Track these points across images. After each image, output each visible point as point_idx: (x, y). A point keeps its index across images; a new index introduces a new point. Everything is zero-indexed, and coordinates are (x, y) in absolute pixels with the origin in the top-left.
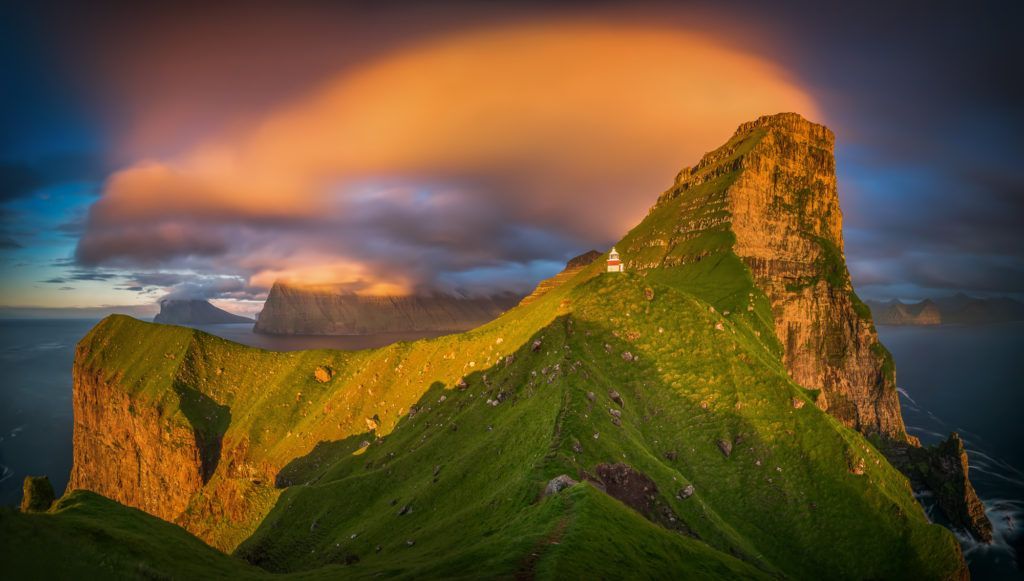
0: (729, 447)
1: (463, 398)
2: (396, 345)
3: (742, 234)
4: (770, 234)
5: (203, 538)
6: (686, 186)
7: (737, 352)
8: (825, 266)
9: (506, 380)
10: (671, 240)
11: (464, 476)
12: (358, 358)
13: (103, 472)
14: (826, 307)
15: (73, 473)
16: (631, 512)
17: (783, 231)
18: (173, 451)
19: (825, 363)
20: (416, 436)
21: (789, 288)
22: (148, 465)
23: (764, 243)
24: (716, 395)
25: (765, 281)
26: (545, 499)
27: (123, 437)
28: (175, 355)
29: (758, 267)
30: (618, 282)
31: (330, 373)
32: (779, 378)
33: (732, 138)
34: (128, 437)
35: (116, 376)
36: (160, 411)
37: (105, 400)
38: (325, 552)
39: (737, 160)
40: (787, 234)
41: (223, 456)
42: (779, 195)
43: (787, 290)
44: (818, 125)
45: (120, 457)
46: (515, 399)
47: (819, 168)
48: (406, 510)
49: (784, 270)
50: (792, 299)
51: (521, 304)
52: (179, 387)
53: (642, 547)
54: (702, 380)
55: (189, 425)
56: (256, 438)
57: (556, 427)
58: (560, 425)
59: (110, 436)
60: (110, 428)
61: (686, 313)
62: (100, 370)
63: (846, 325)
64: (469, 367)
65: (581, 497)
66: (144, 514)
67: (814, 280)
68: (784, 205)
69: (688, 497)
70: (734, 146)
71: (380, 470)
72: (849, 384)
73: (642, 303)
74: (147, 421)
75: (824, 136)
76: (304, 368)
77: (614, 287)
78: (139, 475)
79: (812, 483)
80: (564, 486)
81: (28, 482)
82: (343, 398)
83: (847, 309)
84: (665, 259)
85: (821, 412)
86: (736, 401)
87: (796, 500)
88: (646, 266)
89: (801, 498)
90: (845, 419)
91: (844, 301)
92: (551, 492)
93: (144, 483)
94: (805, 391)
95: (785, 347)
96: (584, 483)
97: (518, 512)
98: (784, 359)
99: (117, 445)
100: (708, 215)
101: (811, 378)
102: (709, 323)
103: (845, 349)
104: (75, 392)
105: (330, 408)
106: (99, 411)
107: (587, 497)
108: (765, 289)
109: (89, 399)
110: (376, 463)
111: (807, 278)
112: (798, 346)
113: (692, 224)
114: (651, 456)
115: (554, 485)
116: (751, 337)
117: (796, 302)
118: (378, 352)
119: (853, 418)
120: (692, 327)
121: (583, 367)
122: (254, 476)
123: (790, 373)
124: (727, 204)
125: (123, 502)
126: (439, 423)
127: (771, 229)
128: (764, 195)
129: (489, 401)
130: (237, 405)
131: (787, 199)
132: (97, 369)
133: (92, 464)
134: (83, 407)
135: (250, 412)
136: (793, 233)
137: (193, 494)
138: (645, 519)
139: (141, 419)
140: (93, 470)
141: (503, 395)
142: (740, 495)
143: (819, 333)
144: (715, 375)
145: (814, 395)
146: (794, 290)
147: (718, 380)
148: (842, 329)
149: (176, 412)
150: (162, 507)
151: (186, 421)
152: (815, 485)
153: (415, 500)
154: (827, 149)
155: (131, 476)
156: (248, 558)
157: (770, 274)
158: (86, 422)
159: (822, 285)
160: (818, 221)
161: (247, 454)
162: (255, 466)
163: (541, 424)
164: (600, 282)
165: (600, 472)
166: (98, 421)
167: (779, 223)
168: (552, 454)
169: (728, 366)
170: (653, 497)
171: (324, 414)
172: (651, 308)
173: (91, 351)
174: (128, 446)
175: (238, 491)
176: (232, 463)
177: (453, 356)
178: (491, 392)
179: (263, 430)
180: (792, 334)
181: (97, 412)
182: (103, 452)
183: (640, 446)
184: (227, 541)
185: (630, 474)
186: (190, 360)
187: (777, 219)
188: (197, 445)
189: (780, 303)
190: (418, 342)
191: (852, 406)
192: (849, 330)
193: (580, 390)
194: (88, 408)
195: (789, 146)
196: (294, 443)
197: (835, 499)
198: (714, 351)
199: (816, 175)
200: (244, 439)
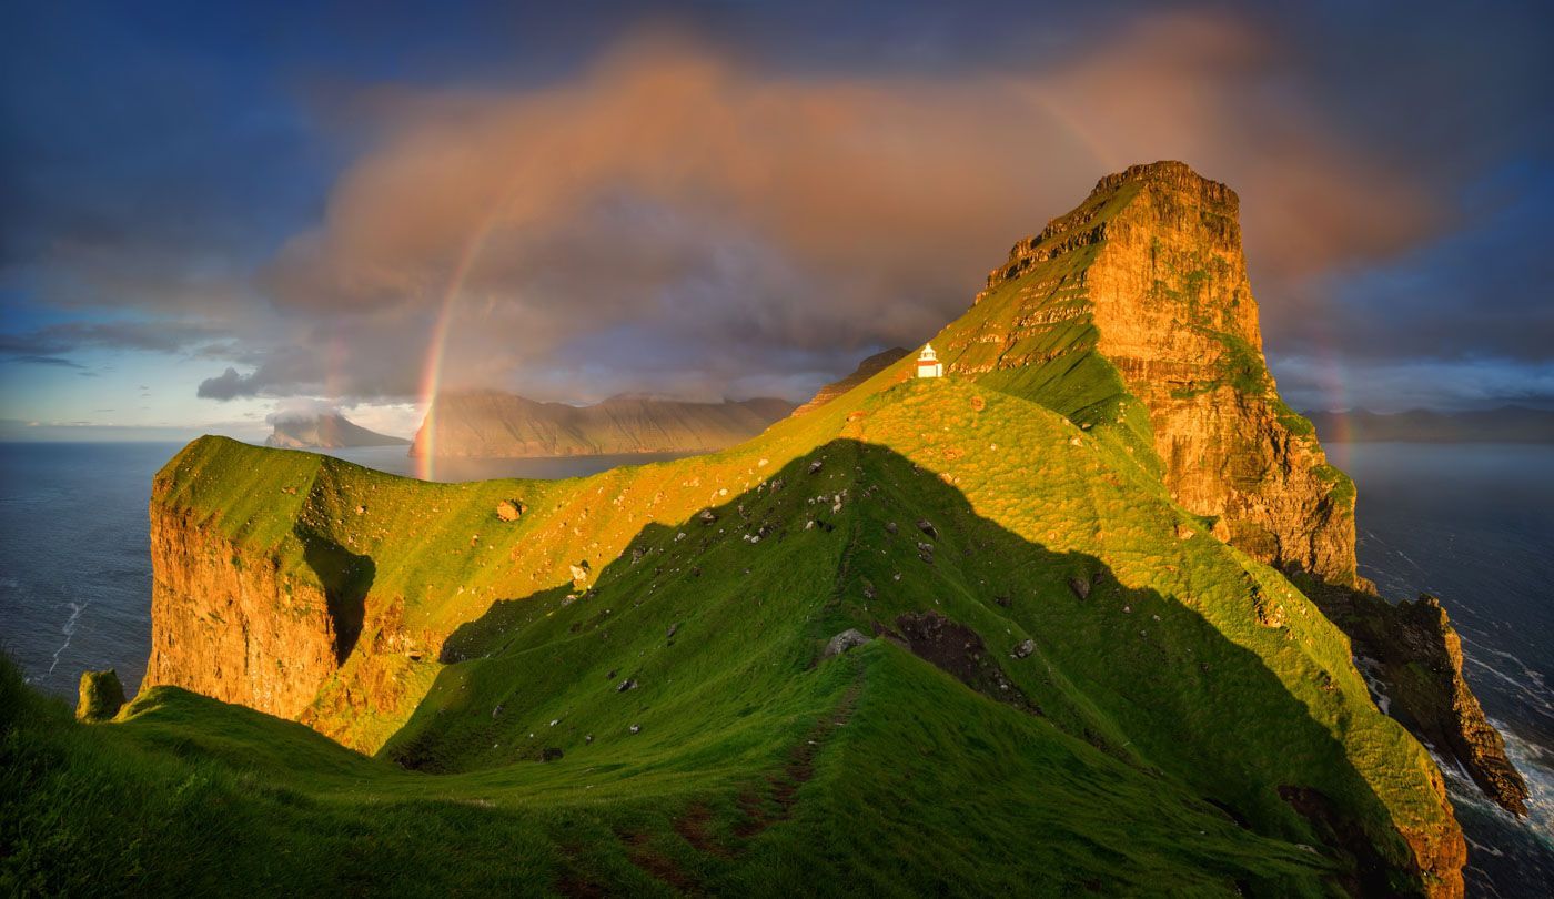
0: (1086, 588)
1: (709, 535)
2: (615, 471)
3: (1107, 327)
4: (1149, 328)
5: (338, 739)
6: (1026, 262)
7: (1101, 471)
8: (1231, 367)
9: (771, 510)
10: (1010, 335)
11: (711, 636)
12: (559, 488)
13: (195, 657)
14: (1232, 419)
15: (152, 662)
16: (947, 677)
17: (1167, 325)
18: (296, 621)
19: (1228, 485)
20: (641, 585)
21: (1175, 395)
22: (259, 643)
23: (1141, 340)
24: (1070, 523)
25: (1141, 386)
26: (823, 663)
27: (224, 603)
28: (297, 490)
29: (1133, 369)
30: (935, 389)
31: (519, 509)
32: (1159, 502)
33: (1090, 198)
34: (231, 602)
35: (212, 517)
36: (277, 564)
37: (197, 550)
38: (513, 745)
39: (1097, 228)
40: (1172, 328)
41: (367, 624)
42: (1160, 279)
43: (1172, 396)
44: (1212, 182)
45: (220, 633)
46: (784, 533)
47: (1217, 240)
48: (629, 685)
49: (1169, 372)
50: (1180, 407)
51: (794, 414)
52: (302, 531)
53: (961, 729)
54: (1050, 504)
55: (318, 582)
56: (413, 597)
57: (841, 568)
58: (846, 564)
59: (205, 602)
60: (205, 590)
61: (1029, 426)
62: (189, 510)
63: (1266, 442)
64: (719, 495)
65: (876, 658)
66: (251, 711)
67: (1215, 385)
68: (1168, 292)
69: (1026, 655)
70: (1093, 210)
71: (589, 634)
72: (1267, 511)
73: (968, 415)
74: (258, 577)
75: (1223, 198)
76: (482, 503)
77: (926, 396)
78: (246, 659)
79: (1204, 636)
80: (851, 645)
81: (86, 681)
82: (538, 540)
83: (1269, 423)
84: (1000, 359)
85: (1220, 544)
86: (1098, 529)
87: (1179, 660)
88: (974, 370)
89: (1188, 656)
90: (1258, 553)
91: (1263, 412)
92: (833, 654)
93: (253, 668)
94: (1195, 518)
95: (1168, 466)
96: (879, 641)
97: (787, 681)
98: (1167, 479)
99: (215, 616)
100: (1060, 304)
101: (1206, 501)
102: (1063, 438)
103: (1264, 471)
104: (155, 538)
105: (519, 553)
106: (188, 563)
107: (885, 658)
108: (1142, 395)
109: (174, 548)
110: (585, 624)
111: (1202, 383)
112: (1187, 464)
113: (1039, 316)
114: (974, 601)
115: (837, 643)
116: (1120, 453)
117: (1185, 411)
118: (587, 480)
119: (1272, 552)
120: (1038, 442)
121: (881, 491)
122: (412, 650)
123: (1174, 496)
124: (1087, 290)
125: (223, 699)
126: (674, 567)
127: (1151, 323)
128: (1140, 279)
129: (746, 537)
130: (386, 554)
131: (1172, 284)
132: (184, 508)
133: (178, 647)
134: (165, 559)
135: (406, 561)
136: (1181, 328)
137: (323, 680)
138: (968, 688)
139: (249, 574)
140: (181, 656)
141: (767, 529)
142: (1100, 652)
143: (1219, 449)
144: (1068, 498)
145: (1210, 523)
146: (1181, 396)
147: (1073, 505)
148: (1258, 447)
149: (298, 564)
150: (278, 701)
151: (314, 577)
152: (1208, 639)
153: (641, 670)
154: (1229, 216)
155: (234, 661)
156: (403, 760)
157: (1150, 378)
158: (171, 579)
159: (1227, 392)
160: (1219, 313)
161: (400, 621)
162: (413, 636)
163: (819, 564)
164: (907, 390)
165: (902, 624)
166: (188, 578)
167: (1162, 315)
168: (835, 602)
169: (1086, 488)
170: (977, 657)
171: (510, 562)
172: (981, 420)
173: (175, 484)
174: (230, 617)
175: (389, 672)
176: (379, 634)
177: (696, 483)
178: (750, 525)
179: (422, 585)
180: (1177, 450)
181: (187, 565)
182: (196, 628)
183: (960, 588)
184: (371, 739)
185: (944, 626)
186: (318, 497)
187: (1158, 311)
188: (330, 611)
189: (1163, 412)
190: (647, 467)
191: (1271, 536)
192: (1272, 450)
193: (876, 521)
194: (173, 560)
195: (1171, 210)
196: (467, 603)
197: (1235, 660)
198: (1069, 470)
199: (1213, 250)
200: (397, 599)
